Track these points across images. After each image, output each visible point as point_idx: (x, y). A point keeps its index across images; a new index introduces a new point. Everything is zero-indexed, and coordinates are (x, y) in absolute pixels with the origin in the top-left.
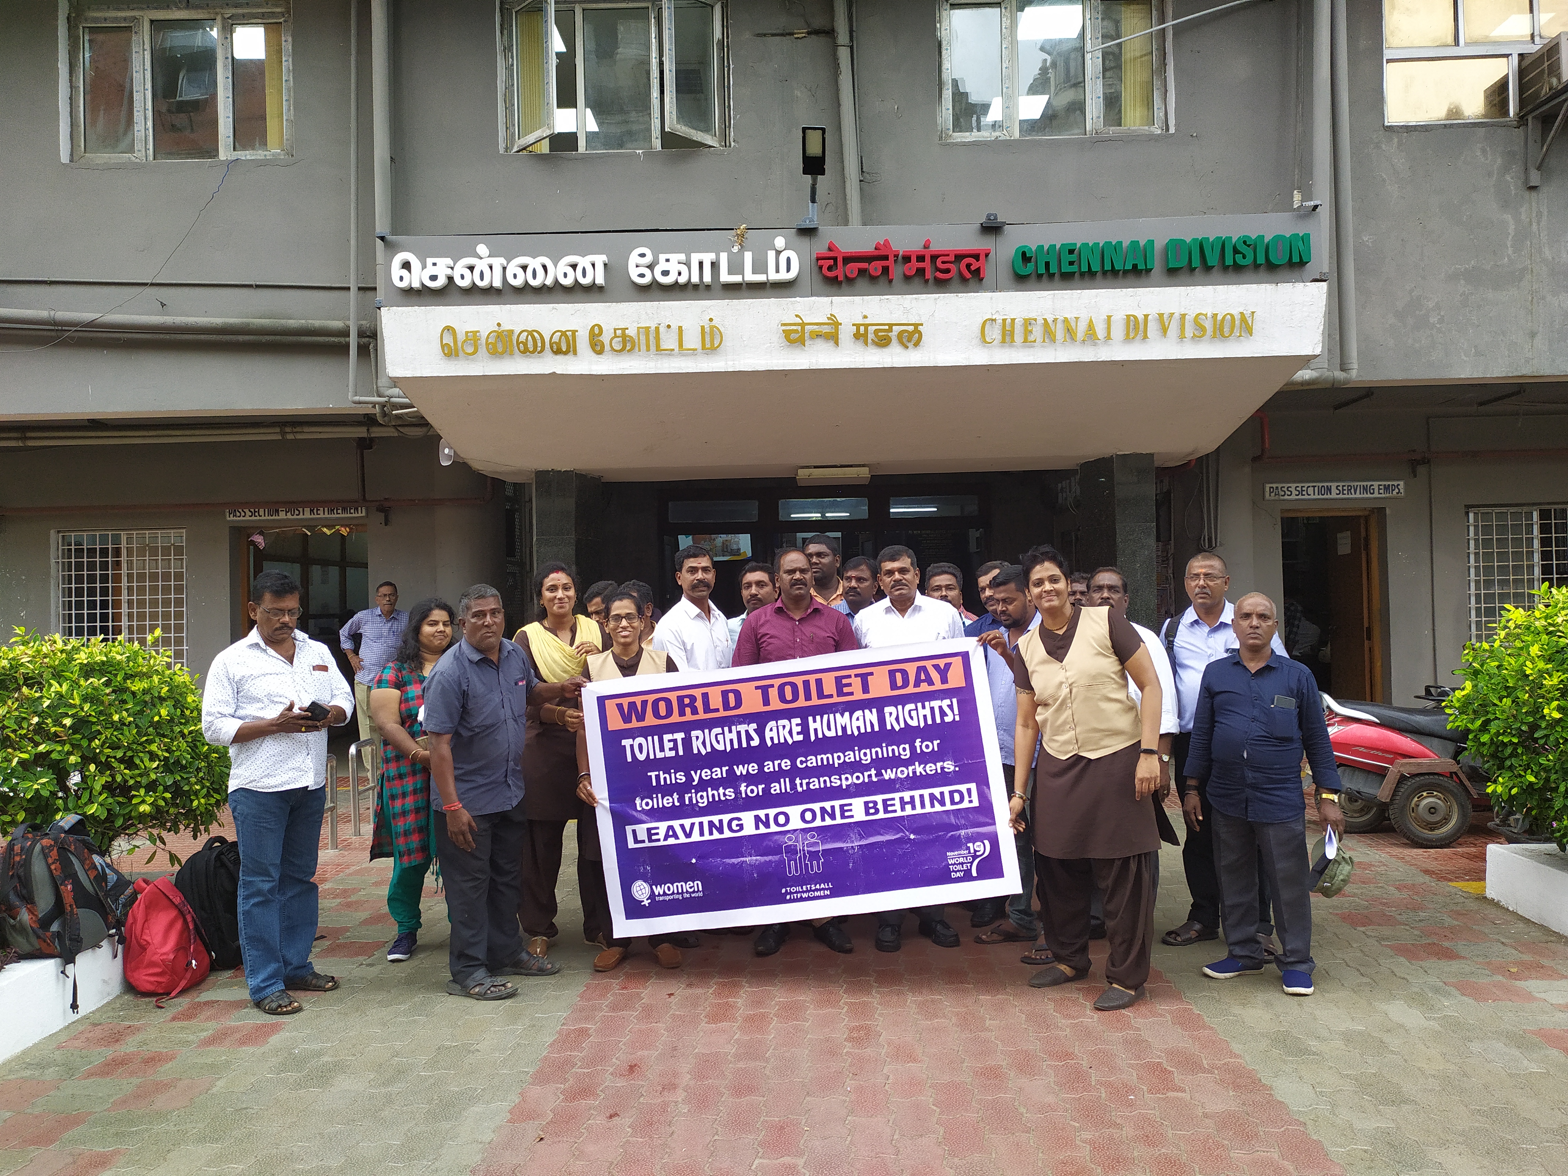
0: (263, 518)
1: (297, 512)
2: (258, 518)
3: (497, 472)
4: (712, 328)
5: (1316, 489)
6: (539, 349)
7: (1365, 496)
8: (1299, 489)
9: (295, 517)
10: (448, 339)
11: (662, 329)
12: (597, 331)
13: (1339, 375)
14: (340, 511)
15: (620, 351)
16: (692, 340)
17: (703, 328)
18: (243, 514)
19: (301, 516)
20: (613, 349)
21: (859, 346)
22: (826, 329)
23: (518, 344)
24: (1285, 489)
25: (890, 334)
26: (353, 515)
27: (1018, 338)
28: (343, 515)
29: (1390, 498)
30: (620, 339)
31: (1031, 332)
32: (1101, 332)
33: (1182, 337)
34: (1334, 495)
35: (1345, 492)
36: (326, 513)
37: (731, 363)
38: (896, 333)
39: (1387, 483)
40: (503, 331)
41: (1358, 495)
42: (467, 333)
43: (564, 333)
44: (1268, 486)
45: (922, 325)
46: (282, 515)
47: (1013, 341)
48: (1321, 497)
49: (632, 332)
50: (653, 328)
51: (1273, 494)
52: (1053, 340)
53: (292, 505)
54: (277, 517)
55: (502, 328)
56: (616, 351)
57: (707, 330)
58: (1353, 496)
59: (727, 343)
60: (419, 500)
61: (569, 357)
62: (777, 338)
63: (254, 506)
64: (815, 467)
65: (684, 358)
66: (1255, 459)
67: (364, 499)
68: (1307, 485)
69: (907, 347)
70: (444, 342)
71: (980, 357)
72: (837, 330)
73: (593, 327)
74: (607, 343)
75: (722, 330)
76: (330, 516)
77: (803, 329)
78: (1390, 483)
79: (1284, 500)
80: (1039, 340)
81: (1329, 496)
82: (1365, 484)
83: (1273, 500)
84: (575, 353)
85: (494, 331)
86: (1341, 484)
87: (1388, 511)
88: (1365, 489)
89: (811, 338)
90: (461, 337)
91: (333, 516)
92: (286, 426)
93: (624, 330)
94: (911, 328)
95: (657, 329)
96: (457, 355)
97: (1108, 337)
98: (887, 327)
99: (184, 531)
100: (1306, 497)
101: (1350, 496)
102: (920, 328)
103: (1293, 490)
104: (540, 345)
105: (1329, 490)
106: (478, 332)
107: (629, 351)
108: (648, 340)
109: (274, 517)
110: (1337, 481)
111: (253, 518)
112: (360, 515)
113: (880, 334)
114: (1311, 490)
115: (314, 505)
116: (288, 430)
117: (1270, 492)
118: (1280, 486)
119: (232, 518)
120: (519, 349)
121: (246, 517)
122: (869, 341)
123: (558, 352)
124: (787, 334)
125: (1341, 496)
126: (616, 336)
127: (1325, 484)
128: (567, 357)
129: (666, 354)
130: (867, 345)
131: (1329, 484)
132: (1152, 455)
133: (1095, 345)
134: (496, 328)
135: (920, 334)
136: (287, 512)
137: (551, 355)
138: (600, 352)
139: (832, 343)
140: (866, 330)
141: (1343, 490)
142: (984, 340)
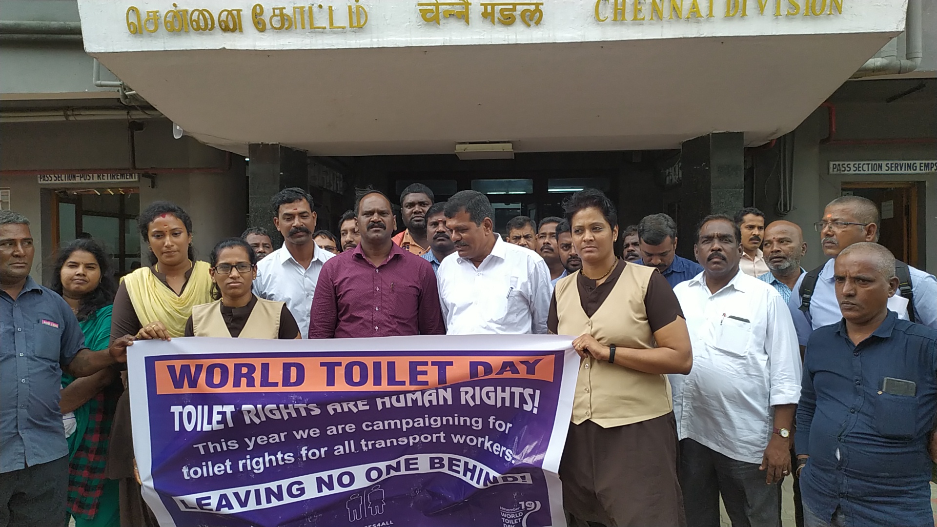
0: (64, 182)
1: (88, 178)
2: (61, 182)
3: (221, 145)
4: (358, 7)
5: (870, 166)
6: (210, 26)
7: (909, 172)
8: (856, 166)
9: (87, 181)
10: (133, 19)
11: (315, 9)
12: (258, 11)
13: (905, 63)
14: (119, 177)
15: (279, 29)
16: (342, 19)
17: (350, 7)
18: (50, 179)
19: (91, 181)
20: (273, 28)
21: (487, 25)
22: (458, 9)
23: (192, 21)
24: (845, 166)
25: (514, 13)
26: (129, 180)
27: (629, 16)
28: (122, 180)
29: (929, 174)
30: (279, 18)
31: (640, 10)
32: (704, 11)
33: (777, 15)
34: (884, 171)
35: (893, 169)
36: (109, 178)
37: (375, 40)
38: (520, 13)
39: (927, 162)
40: (179, 11)
41: (903, 171)
42: (148, 12)
43: (230, 12)
44: (832, 163)
45: (542, 4)
46: (78, 180)
47: (624, 19)
48: (873, 172)
49: (288, 11)
50: (307, 8)
51: (835, 170)
52: (660, 18)
53: (84, 172)
54: (74, 182)
55: (178, 9)
56: (276, 28)
57: (354, 10)
58: (900, 172)
59: (372, 21)
60: (174, 169)
61: (236, 35)
62: (415, 17)
63: (57, 172)
64: (470, 143)
65: (335, 36)
66: (823, 141)
67: (135, 168)
68: (862, 163)
69: (529, 26)
70: (130, 21)
71: (594, 34)
72: (467, 9)
73: (255, 7)
74: (267, 21)
75: (367, 9)
76: (112, 180)
77: (437, 9)
78: (930, 162)
79: (843, 175)
80: (647, 18)
81: (880, 172)
82: (909, 162)
83: (836, 175)
84: (241, 31)
85: (171, 11)
86: (890, 162)
87: (927, 184)
88: (909, 166)
89: (445, 17)
90: (144, 17)
91: (114, 180)
92: (68, 110)
93: (281, 9)
94: (533, 8)
95: (310, 8)
96: (142, 33)
97: (710, 15)
98: (511, 7)
99: (9, 191)
100: (862, 172)
101: (897, 172)
102: (541, 7)
103: (851, 166)
104: (210, 22)
105: (880, 166)
106: (157, 12)
107: (287, 29)
108: (303, 19)
109: (72, 181)
110: (886, 160)
111: (57, 182)
112: (134, 180)
113: (505, 13)
114: (865, 167)
115: (100, 171)
116: (69, 113)
117: (834, 168)
118: (841, 163)
119: (42, 182)
120: (192, 26)
121: (52, 181)
122: (496, 20)
123: (226, 29)
124: (424, 14)
125: (889, 172)
126: (275, 15)
127: (877, 162)
128: (234, 34)
129: (319, 32)
130: (494, 23)
131: (880, 162)
132: (741, 134)
133: (698, 22)
134: (173, 8)
135: (541, 12)
136: (81, 177)
137: (221, 32)
138: (262, 30)
139: (463, 22)
140: (493, 9)
141: (891, 167)
142: (598, 19)
